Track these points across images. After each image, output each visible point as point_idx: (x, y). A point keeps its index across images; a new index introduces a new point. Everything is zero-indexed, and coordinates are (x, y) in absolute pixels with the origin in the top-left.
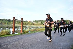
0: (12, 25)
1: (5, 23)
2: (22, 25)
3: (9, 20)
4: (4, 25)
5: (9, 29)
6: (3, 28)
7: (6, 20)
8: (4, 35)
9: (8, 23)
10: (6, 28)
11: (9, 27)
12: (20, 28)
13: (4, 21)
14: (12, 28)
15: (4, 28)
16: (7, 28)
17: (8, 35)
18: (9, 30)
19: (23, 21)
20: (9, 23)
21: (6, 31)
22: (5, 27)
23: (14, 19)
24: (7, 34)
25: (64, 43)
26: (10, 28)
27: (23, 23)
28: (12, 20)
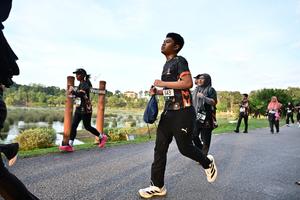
0: (62, 110)
1: (35, 100)
2: (103, 110)
3: (51, 91)
4: (31, 108)
5: (51, 123)
6: (28, 122)
7: (40, 89)
8: (30, 149)
9: (45, 101)
10: (36, 121)
11: (48, 118)
12: (94, 122)
13: (31, 92)
14: (63, 121)
15: (32, 121)
16: (43, 120)
17: (45, 150)
18: (50, 127)
19: (104, 92)
20: (49, 101)
21: (37, 131)
22: (35, 116)
24: (42, 145)
25: (279, 188)
27: (104, 103)
28: (64, 91)
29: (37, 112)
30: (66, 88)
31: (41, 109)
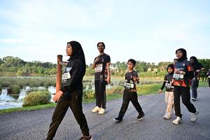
0: (55, 78)
1: (36, 72)
3: (47, 65)
4: (34, 78)
5: (47, 87)
6: (32, 87)
7: (39, 64)
8: (34, 105)
9: (43, 72)
10: (37, 86)
11: (45, 84)
13: (34, 67)
14: (55, 86)
15: (35, 86)
16: (42, 85)
17: (44, 106)
18: (47, 90)
20: (45, 72)
21: (39, 93)
22: (36, 82)
23: (58, 62)
26: (50, 85)
28: (55, 65)
29: (37, 80)
30: (56, 63)
31: (40, 78)
